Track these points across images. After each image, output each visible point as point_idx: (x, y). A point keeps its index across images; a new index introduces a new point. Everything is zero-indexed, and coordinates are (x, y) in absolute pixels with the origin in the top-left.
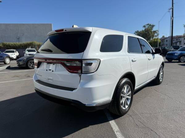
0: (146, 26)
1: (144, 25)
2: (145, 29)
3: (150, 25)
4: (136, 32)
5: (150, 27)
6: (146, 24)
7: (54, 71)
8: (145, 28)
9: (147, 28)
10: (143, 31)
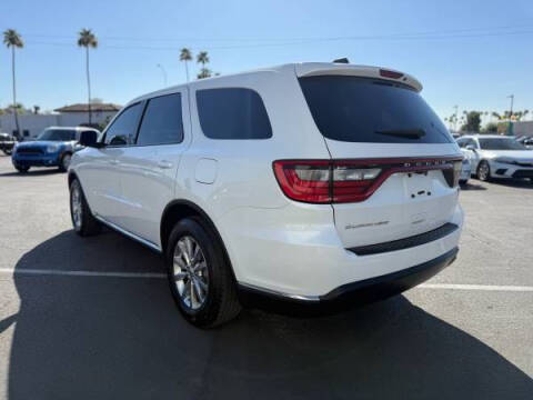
7: (432, 193)
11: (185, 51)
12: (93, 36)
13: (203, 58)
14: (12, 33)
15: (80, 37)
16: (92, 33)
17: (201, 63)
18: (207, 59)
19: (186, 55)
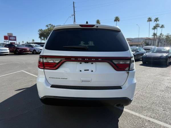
0: (49, 26)
1: (47, 25)
2: (48, 29)
3: (52, 26)
4: (39, 30)
5: (52, 27)
6: (49, 24)
7: (94, 71)
8: (48, 27)
9: (49, 27)
10: (46, 30)
11: (149, 18)
12: (119, 18)
13: (156, 20)
14: (98, 20)
15: (115, 19)
16: (118, 17)
17: (155, 22)
18: (158, 20)
19: (150, 20)
